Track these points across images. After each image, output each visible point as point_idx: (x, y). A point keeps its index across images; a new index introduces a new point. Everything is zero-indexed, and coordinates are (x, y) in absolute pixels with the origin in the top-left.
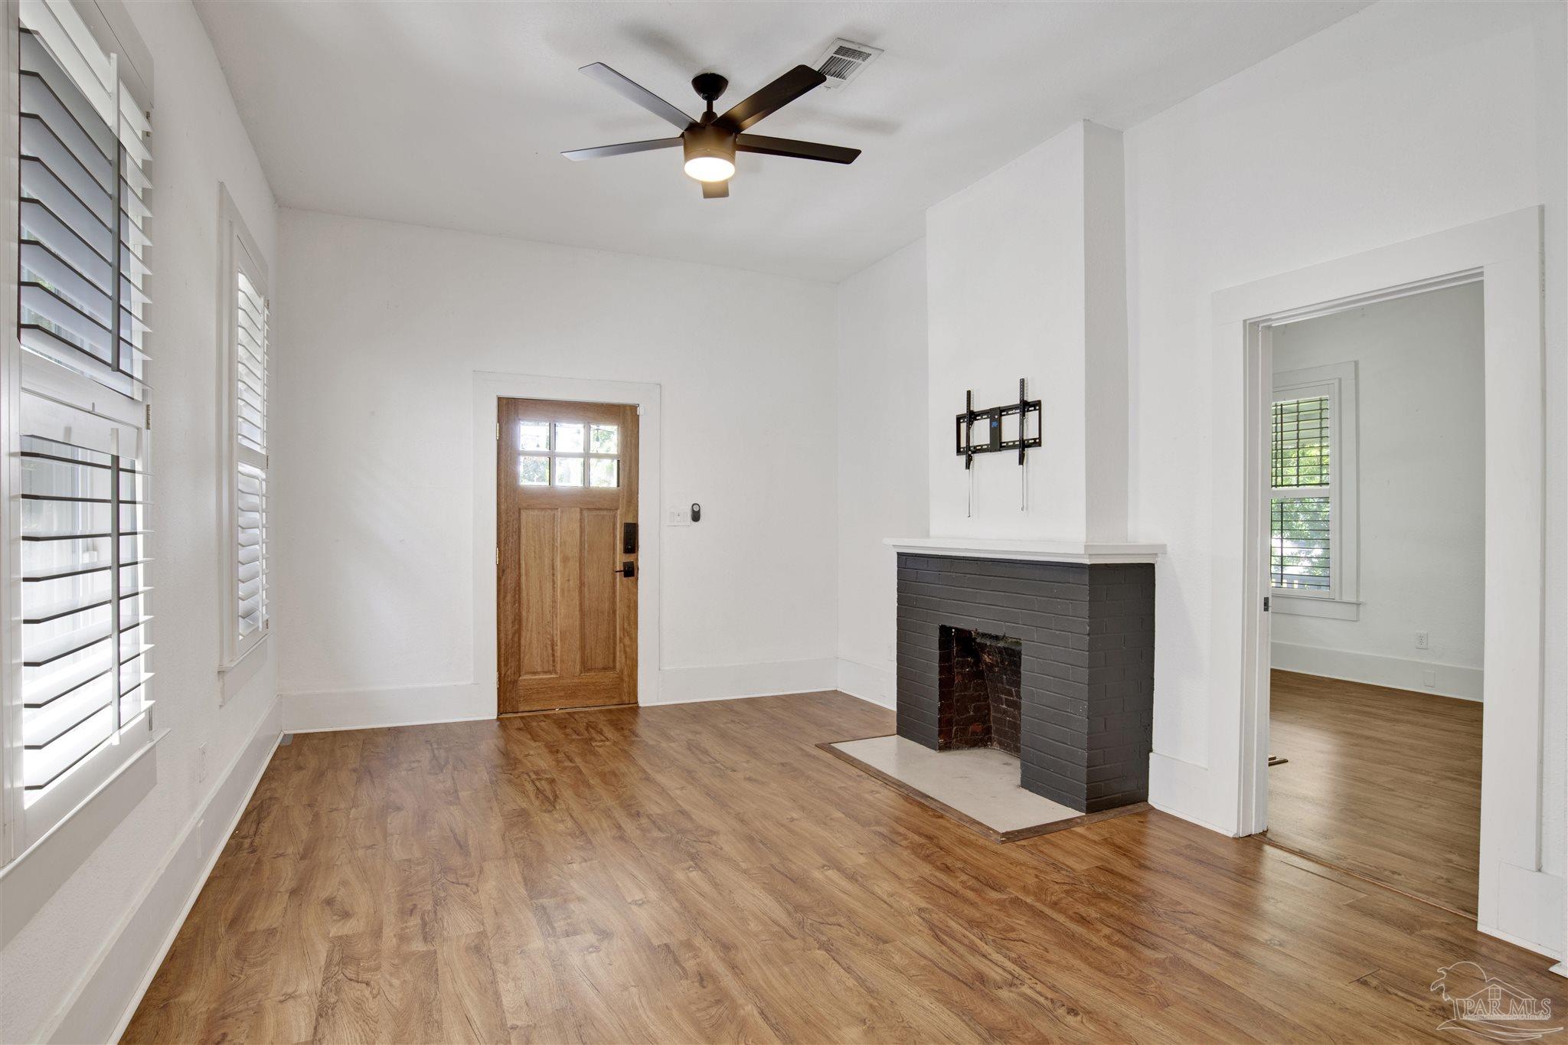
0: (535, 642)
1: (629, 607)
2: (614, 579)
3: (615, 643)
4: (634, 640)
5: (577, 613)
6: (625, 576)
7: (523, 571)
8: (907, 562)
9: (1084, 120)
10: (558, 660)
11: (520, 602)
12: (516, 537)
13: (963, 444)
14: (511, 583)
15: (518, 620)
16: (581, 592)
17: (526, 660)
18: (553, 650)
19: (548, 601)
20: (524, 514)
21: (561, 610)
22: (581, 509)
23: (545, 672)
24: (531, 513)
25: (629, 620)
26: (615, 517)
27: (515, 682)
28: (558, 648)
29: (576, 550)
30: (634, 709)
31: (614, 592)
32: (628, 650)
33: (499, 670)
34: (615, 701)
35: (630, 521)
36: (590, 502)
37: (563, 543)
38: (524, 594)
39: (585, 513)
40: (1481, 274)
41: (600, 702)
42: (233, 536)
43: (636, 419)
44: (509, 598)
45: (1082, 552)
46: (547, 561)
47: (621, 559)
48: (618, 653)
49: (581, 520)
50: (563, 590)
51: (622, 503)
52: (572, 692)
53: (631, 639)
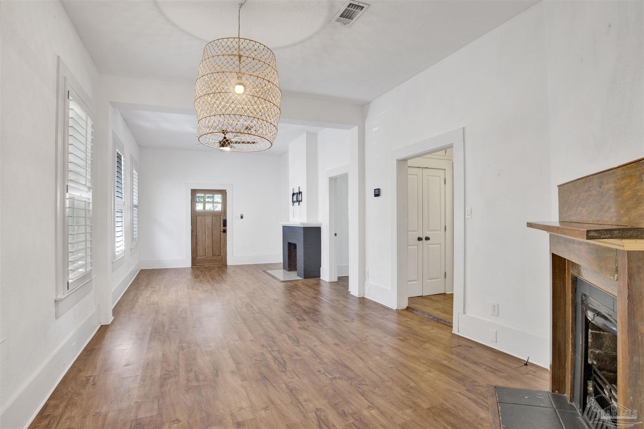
0: (200, 248)
1: (224, 240)
2: (221, 233)
3: (221, 249)
4: (226, 248)
5: (211, 242)
6: (224, 232)
7: (198, 231)
8: (284, 227)
9: (307, 132)
10: (206, 253)
11: (197, 239)
12: (196, 223)
13: (298, 200)
14: (195, 234)
15: (196, 243)
16: (212, 237)
17: (198, 253)
18: (205, 251)
19: (204, 239)
20: (198, 218)
21: (207, 241)
22: (212, 216)
23: (203, 256)
24: (200, 217)
25: (224, 243)
26: (221, 218)
27: (196, 258)
28: (206, 250)
29: (211, 226)
30: (225, 265)
31: (221, 236)
32: (224, 251)
33: (192, 255)
34: (221, 264)
35: (224, 219)
36: (214, 214)
37: (208, 225)
38: (198, 237)
39: (213, 217)
40: (348, 174)
41: (217, 264)
42: (133, 222)
43: (226, 193)
44: (194, 238)
45: (300, 224)
46: (204, 229)
47: (222, 228)
48: (222, 252)
49: (212, 219)
50: (207, 236)
51: (223, 215)
52: (210, 261)
53: (225, 248)
